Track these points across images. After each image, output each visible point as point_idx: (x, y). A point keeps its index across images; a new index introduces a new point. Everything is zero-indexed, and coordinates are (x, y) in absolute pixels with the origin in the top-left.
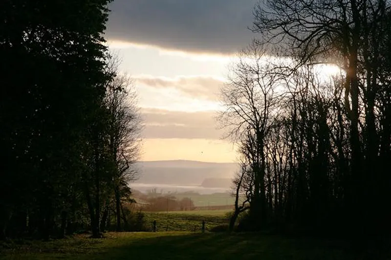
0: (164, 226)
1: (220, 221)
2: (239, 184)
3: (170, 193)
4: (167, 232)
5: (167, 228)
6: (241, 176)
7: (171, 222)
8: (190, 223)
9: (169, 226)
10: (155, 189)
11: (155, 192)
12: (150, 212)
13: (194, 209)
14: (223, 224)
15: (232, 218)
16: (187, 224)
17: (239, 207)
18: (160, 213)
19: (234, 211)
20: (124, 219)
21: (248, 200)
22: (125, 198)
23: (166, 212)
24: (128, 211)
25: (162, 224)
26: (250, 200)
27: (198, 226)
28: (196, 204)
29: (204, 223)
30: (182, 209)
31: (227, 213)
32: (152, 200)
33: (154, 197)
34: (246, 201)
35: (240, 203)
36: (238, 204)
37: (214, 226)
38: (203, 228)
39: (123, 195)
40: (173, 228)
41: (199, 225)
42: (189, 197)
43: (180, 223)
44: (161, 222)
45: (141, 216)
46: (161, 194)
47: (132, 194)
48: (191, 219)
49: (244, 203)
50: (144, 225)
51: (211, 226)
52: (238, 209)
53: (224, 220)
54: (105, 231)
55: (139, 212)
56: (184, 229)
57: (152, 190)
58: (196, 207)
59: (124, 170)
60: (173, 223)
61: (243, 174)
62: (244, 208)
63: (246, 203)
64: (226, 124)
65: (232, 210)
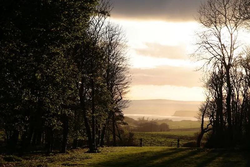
0: (148, 142)
1: (189, 139)
2: (204, 112)
3: (153, 120)
4: (151, 147)
5: (151, 144)
6: (206, 105)
7: (154, 139)
8: (168, 140)
9: (152, 142)
10: (144, 117)
11: (144, 119)
12: (139, 132)
13: (169, 130)
14: (192, 141)
15: (200, 137)
16: (165, 140)
17: (204, 128)
18: (146, 133)
19: (200, 131)
20: (119, 137)
21: (211, 124)
22: (120, 122)
23: (150, 133)
24: (122, 131)
25: (148, 141)
26: (213, 124)
27: (173, 143)
28: (170, 127)
29: (178, 141)
30: (161, 131)
31: (195, 133)
32: (141, 125)
33: (143, 122)
34: (209, 124)
35: (205, 126)
36: (204, 127)
37: (185, 143)
38: (178, 144)
39: (118, 119)
40: (155, 144)
41: (174, 141)
42: (166, 122)
43: (160, 140)
44: (147, 139)
45: (131, 135)
46: (147, 120)
47: (125, 118)
48: (168, 138)
49: (208, 125)
50: (134, 141)
51: (183, 142)
52: (203, 130)
53: (192, 138)
54: (103, 146)
55: (130, 132)
56: (163, 145)
57: (142, 118)
58: (170, 129)
59: (119, 100)
60: (155, 140)
61: (207, 104)
62: (208, 129)
63: (209, 126)
64: (198, 59)
65: (199, 131)
